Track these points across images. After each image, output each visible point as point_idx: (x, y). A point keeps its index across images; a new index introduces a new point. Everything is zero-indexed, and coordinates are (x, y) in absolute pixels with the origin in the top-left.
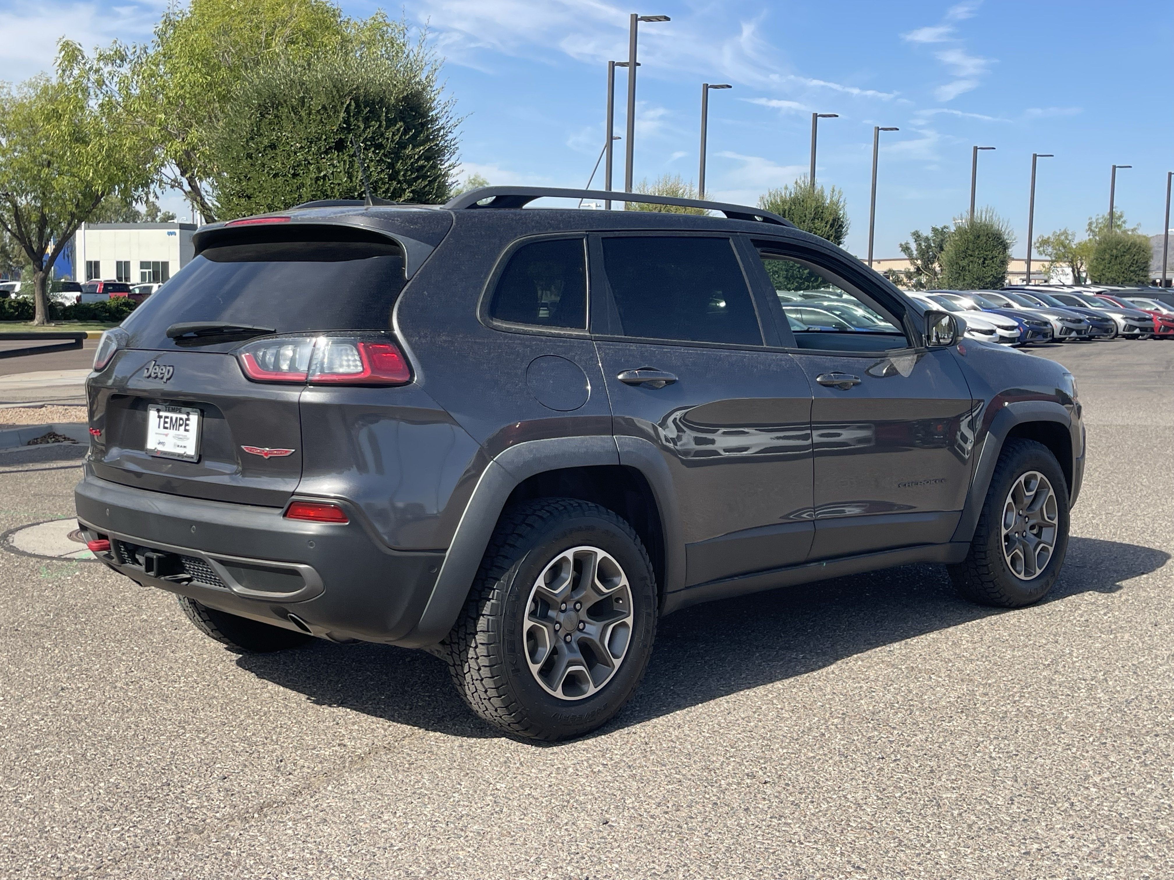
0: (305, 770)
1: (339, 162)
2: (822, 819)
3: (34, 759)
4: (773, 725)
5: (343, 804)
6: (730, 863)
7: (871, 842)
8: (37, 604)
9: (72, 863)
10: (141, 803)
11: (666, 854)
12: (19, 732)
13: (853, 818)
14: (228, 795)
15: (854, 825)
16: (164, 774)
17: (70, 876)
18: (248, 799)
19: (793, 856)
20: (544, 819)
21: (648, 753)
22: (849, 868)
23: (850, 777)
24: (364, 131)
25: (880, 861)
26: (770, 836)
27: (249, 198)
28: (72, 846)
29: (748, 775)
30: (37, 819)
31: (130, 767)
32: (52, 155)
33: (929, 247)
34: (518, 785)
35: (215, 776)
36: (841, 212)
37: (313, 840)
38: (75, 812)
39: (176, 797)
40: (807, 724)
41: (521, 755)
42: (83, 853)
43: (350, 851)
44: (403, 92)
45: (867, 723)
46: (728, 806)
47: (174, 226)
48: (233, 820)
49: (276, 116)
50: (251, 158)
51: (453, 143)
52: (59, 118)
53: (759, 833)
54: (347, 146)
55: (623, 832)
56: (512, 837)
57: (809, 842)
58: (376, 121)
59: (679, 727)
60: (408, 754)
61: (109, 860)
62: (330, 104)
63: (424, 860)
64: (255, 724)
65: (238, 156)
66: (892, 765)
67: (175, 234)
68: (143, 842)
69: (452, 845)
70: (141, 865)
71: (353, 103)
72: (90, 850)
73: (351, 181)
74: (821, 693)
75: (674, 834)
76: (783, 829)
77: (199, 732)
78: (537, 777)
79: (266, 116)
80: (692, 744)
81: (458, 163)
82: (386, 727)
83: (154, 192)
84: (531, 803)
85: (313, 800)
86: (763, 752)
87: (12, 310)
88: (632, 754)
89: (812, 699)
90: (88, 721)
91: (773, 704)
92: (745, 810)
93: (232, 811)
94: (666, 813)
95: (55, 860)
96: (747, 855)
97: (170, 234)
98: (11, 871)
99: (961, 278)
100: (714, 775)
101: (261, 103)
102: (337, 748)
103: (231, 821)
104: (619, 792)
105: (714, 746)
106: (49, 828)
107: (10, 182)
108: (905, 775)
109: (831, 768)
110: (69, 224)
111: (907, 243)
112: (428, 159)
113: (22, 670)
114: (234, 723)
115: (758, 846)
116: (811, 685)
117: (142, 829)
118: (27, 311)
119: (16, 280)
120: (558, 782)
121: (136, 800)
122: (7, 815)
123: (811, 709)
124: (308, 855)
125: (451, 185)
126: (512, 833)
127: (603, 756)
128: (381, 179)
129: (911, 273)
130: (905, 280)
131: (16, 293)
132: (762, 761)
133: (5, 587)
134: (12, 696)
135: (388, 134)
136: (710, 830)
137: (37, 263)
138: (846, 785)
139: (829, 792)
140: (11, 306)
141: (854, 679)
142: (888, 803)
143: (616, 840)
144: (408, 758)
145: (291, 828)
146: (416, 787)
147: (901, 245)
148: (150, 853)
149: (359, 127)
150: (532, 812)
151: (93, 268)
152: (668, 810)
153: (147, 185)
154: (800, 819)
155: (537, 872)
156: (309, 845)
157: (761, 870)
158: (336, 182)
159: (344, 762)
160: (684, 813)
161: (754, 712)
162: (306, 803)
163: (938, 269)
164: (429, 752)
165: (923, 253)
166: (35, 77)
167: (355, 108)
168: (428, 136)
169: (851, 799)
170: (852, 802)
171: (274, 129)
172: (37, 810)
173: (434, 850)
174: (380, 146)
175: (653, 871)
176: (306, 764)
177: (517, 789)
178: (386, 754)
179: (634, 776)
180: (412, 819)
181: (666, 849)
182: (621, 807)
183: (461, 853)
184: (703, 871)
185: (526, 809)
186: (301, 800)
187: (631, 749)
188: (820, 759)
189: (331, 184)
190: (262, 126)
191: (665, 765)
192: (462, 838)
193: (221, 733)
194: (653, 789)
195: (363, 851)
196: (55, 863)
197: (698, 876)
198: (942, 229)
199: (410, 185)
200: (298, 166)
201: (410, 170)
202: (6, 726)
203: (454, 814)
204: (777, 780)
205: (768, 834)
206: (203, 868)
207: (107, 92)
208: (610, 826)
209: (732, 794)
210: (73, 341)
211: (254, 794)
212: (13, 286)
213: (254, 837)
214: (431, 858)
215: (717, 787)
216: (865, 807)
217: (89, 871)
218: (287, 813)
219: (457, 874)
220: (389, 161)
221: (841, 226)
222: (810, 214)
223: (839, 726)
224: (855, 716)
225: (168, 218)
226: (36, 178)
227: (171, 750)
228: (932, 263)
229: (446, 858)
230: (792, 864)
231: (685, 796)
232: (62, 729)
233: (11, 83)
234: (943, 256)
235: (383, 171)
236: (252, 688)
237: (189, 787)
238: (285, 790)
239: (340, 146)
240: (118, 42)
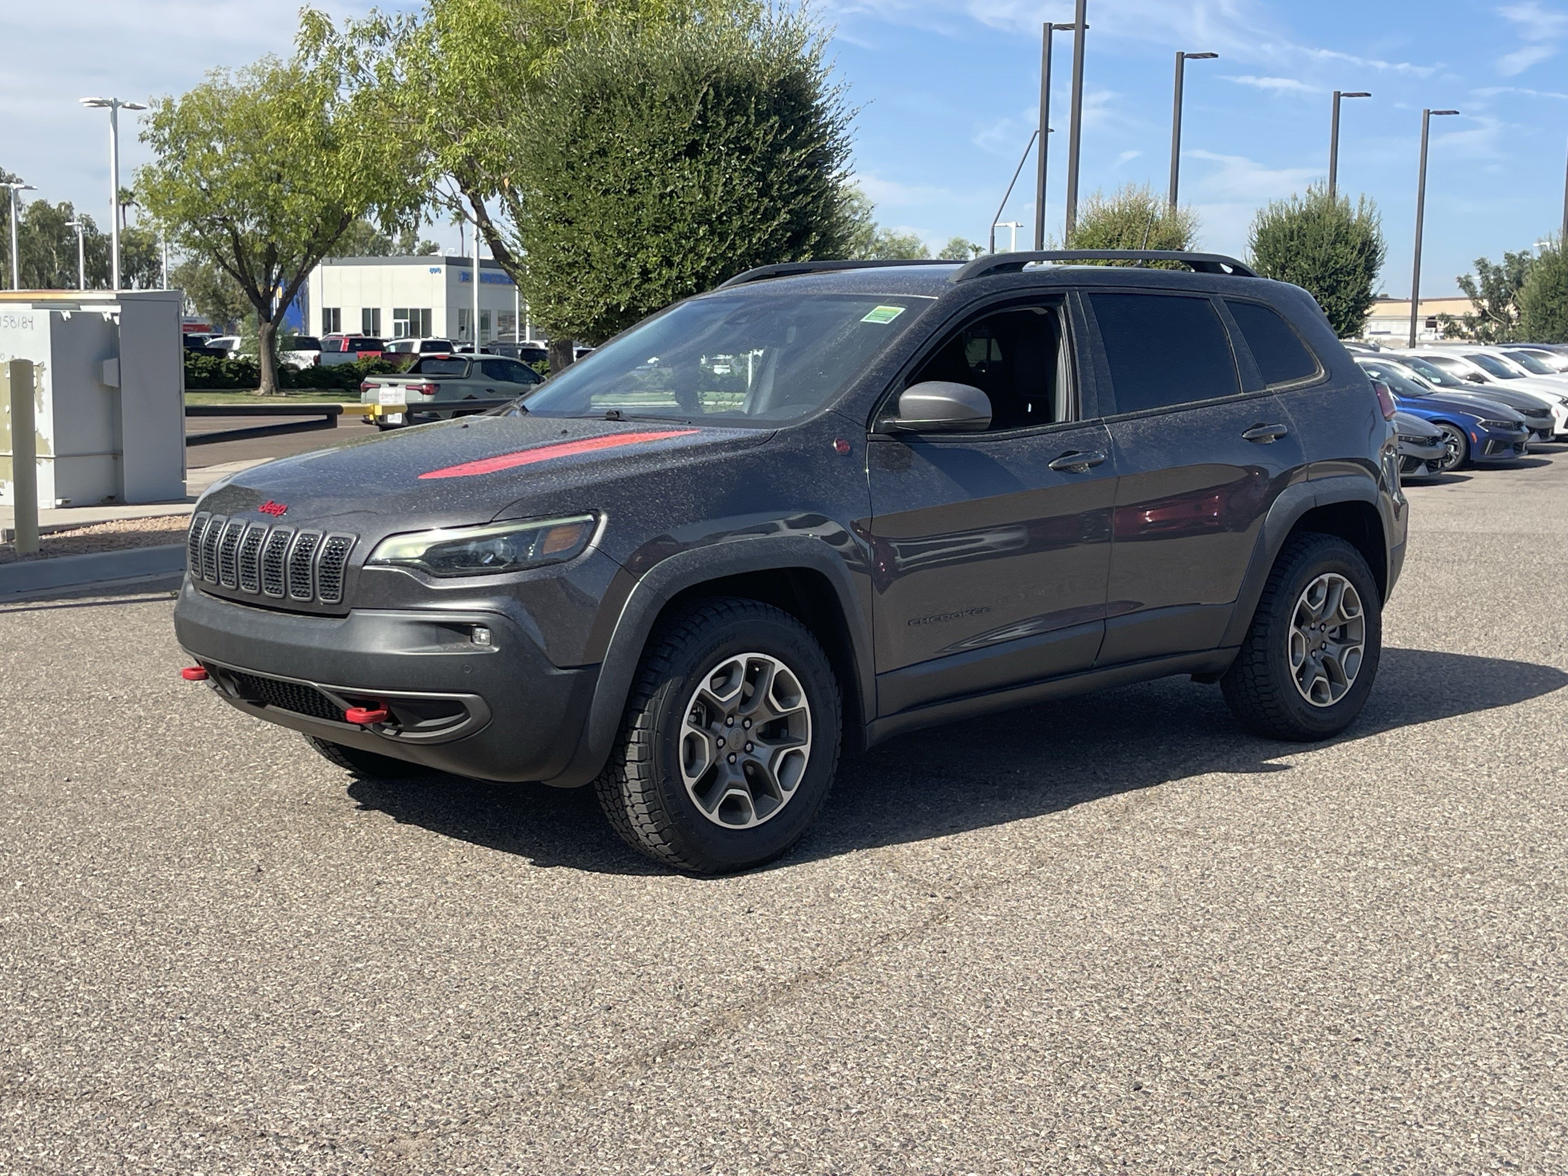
0: (714, 1000)
1: (691, 173)
2: (1444, 1094)
3: (356, 975)
4: (1355, 960)
5: (773, 1048)
6: (1322, 1150)
7: (1520, 1128)
8: (327, 770)
9: (429, 1115)
10: (505, 1038)
11: (1229, 1134)
12: (332, 939)
13: (1489, 1094)
14: (617, 1031)
15: (1494, 1104)
16: (529, 1000)
17: (429, 1131)
18: (645, 1037)
19: (1412, 1144)
20: (1050, 1079)
21: (1183, 995)
22: (1495, 1164)
23: (1477, 1037)
24: (725, 129)
25: (1538, 1156)
26: (1373, 1114)
27: (570, 223)
28: (425, 1092)
29: (1329, 1029)
30: (373, 1055)
31: (484, 990)
32: (283, 165)
33: (1500, 281)
34: (1007, 1032)
35: (597, 1004)
36: (1375, 232)
37: (740, 1095)
38: (421, 1048)
39: (550, 1032)
40: (1405, 961)
41: (1005, 991)
42: (440, 1101)
43: (793, 1112)
44: (778, 74)
45: (1491, 961)
46: (1308, 1071)
47: (437, 260)
48: (630, 1064)
49: (607, 111)
50: (573, 169)
51: (844, 143)
52: (303, 115)
53: (1357, 1110)
54: (702, 151)
55: (1163, 1102)
56: (1011, 1102)
57: (1432, 1125)
58: (742, 116)
59: (1221, 959)
60: (849, 984)
61: (477, 1113)
62: (680, 92)
63: (894, 1129)
64: (638, 937)
65: (555, 166)
66: (1535, 1021)
67: (439, 270)
68: (516, 1090)
69: (929, 1109)
70: (518, 1120)
71: (711, 92)
72: (449, 1099)
73: (708, 199)
74: (1418, 918)
75: (1236, 1107)
76: (1391, 1105)
77: (566, 945)
78: (1032, 1022)
79: (593, 110)
80: (1243, 984)
81: (850, 171)
82: (813, 946)
83: (426, 214)
84: (1029, 1058)
85: (731, 1041)
86: (1346, 997)
87: (231, 375)
88: (1160, 995)
89: (1406, 926)
90: (418, 926)
91: (1351, 931)
92: (1333, 1077)
93: (627, 1053)
94: (1221, 1077)
95: (406, 1110)
96: (1345, 1140)
97: (433, 271)
98: (352, 1122)
99: (1549, 326)
100: (1281, 1028)
101: (586, 92)
102: (752, 972)
103: (627, 1066)
104: (1150, 1047)
105: (1275, 988)
106: (390, 1067)
107: (227, 203)
108: (1559, 1037)
109: (1447, 1023)
110: (306, 259)
111: (1468, 276)
112: (811, 167)
113: (321, 857)
114: (610, 935)
115: (1358, 1128)
116: (1401, 905)
117: (511, 1073)
118: (251, 375)
119: (233, 334)
120: (1061, 1029)
121: (498, 1034)
122: (334, 1048)
123: (1406, 940)
124: (738, 1116)
125: (840, 202)
126: (1010, 1097)
127: (1119, 996)
128: (748, 195)
129: (1473, 319)
130: (1465, 329)
131: (235, 352)
132: (1347, 1011)
133: (281, 745)
134: (315, 892)
135: (759, 133)
136: (1287, 1104)
137: (263, 311)
138: (1473, 1046)
139: (1450, 1056)
140: (229, 370)
141: (1463, 899)
142: (1538, 1075)
143: (1155, 1113)
144: (851, 990)
145: (708, 1078)
146: (868, 1029)
147: (1459, 279)
148: (528, 1105)
149: (719, 124)
150: (1033, 1070)
151: (332, 317)
152: (1221, 1074)
153: (415, 206)
154: (1412, 1092)
155: (1053, 1151)
156: (737, 1102)
157: (1368, 1162)
158: (686, 201)
159: (765, 991)
160: (1246, 1079)
161: (1326, 942)
162: (722, 1045)
163: (1513, 313)
164: (878, 982)
165: (1491, 291)
166: (261, 61)
167: (714, 98)
168: (811, 135)
169: (1484, 1067)
170: (1485, 1072)
171: (603, 128)
172: (371, 1043)
173: (906, 1115)
174: (747, 150)
175: (1214, 1157)
176: (715, 993)
177: (1007, 1037)
178: (819, 982)
179: (1167, 1026)
180: (868, 1072)
181: (1228, 1128)
182: (1156, 1069)
183: (943, 1121)
184: (1285, 1159)
185: (1023, 1065)
186: (716, 1041)
187: (1158, 988)
188: (1430, 1010)
189: (681, 202)
190: (588, 124)
191: (1209, 1012)
192: (942, 1102)
193: (595, 947)
194: (1197, 1045)
195: (811, 1113)
196: (406, 1114)
197: (1280, 1166)
198: (1521, 256)
199: (787, 203)
200: (636, 179)
201: (787, 182)
202: (313, 931)
203: (926, 1068)
204: (1372, 1038)
205: (1371, 1111)
206: (600, 1127)
207: (364, 79)
208: (1144, 1092)
209: (1311, 1055)
210: (325, 417)
211: (651, 1031)
212: (230, 343)
213: (660, 1088)
214: (903, 1125)
215: (1288, 1044)
216: (1504, 1079)
217: (452, 1126)
218: (700, 1057)
219: (944, 1149)
220: (759, 169)
221: (1374, 251)
222: (1329, 234)
223: (1451, 965)
224: (1473, 951)
225: (430, 250)
226: (261, 197)
227: (532, 968)
228: (1504, 305)
229: (924, 1127)
230: (1412, 1155)
231: (1244, 1056)
232: (386, 936)
233: (229, 69)
234: (1523, 295)
235: (750, 183)
236: (626, 889)
237: (565, 1018)
238: (692, 1026)
239: (693, 150)
240: (378, 11)
